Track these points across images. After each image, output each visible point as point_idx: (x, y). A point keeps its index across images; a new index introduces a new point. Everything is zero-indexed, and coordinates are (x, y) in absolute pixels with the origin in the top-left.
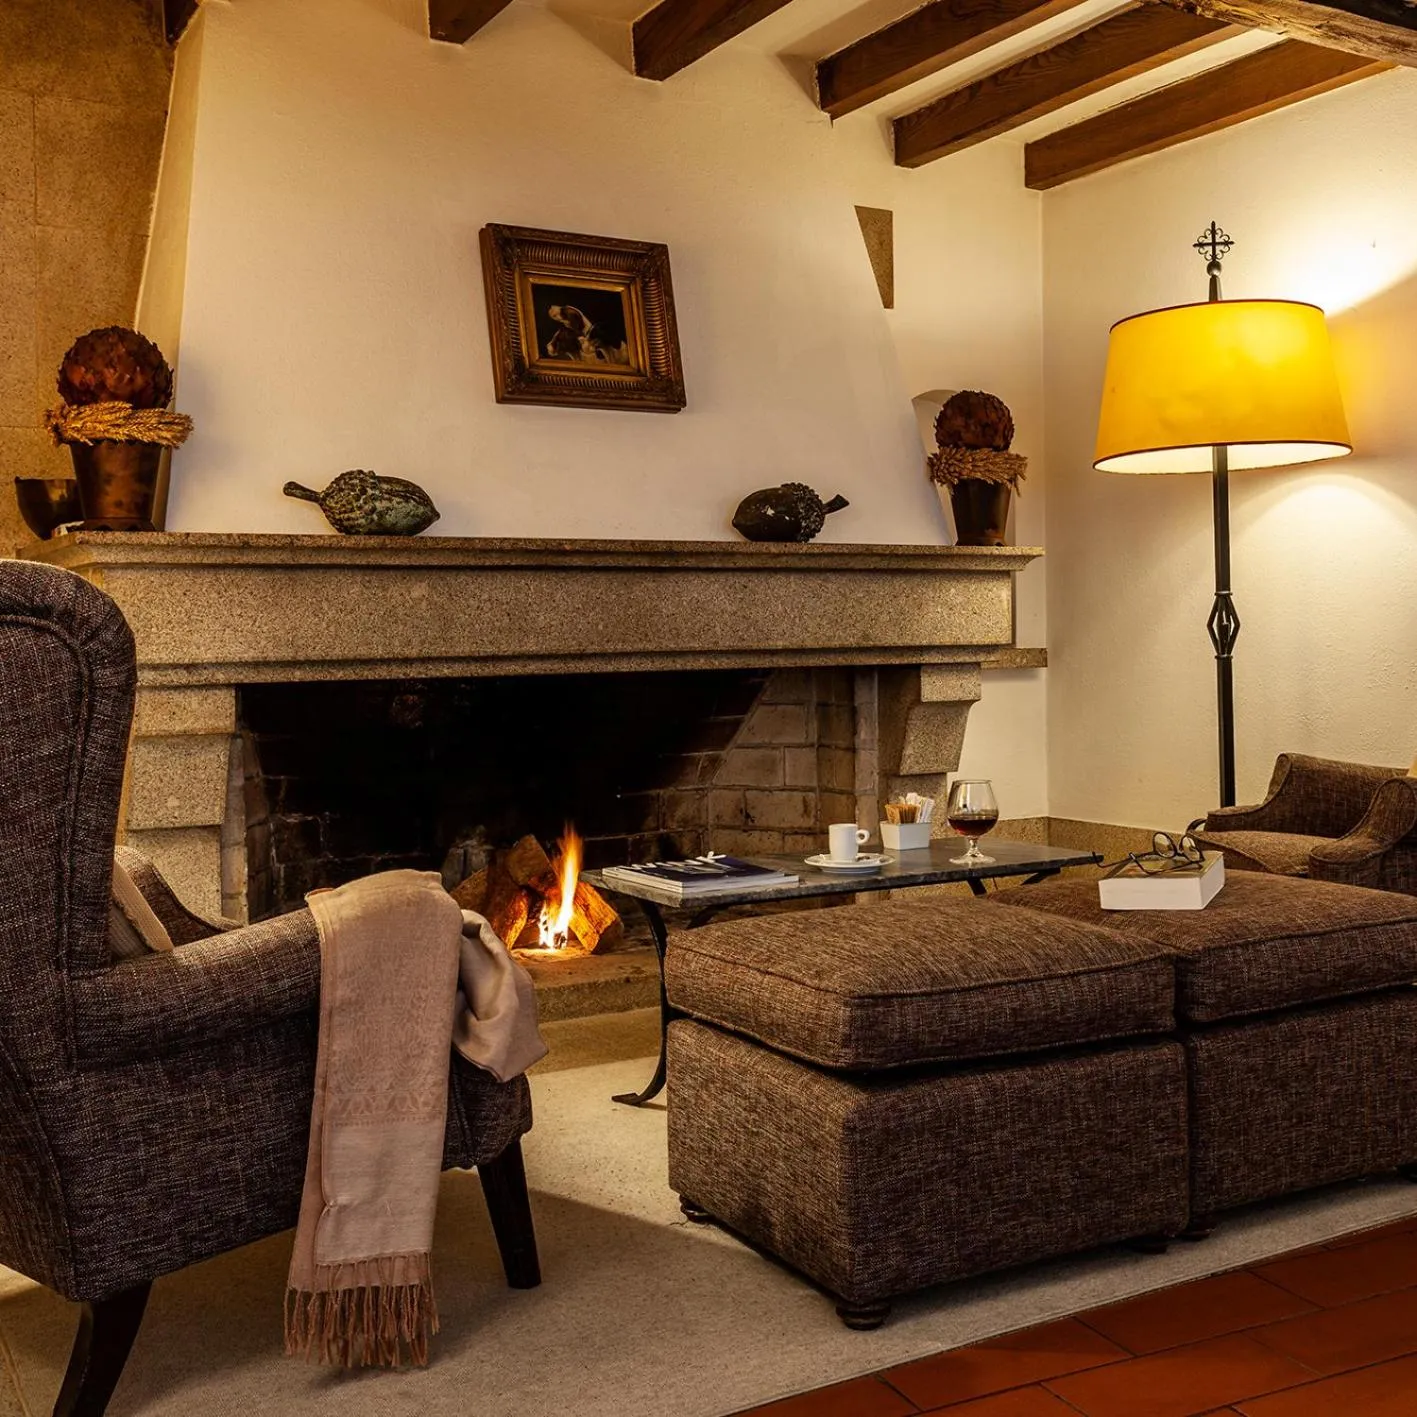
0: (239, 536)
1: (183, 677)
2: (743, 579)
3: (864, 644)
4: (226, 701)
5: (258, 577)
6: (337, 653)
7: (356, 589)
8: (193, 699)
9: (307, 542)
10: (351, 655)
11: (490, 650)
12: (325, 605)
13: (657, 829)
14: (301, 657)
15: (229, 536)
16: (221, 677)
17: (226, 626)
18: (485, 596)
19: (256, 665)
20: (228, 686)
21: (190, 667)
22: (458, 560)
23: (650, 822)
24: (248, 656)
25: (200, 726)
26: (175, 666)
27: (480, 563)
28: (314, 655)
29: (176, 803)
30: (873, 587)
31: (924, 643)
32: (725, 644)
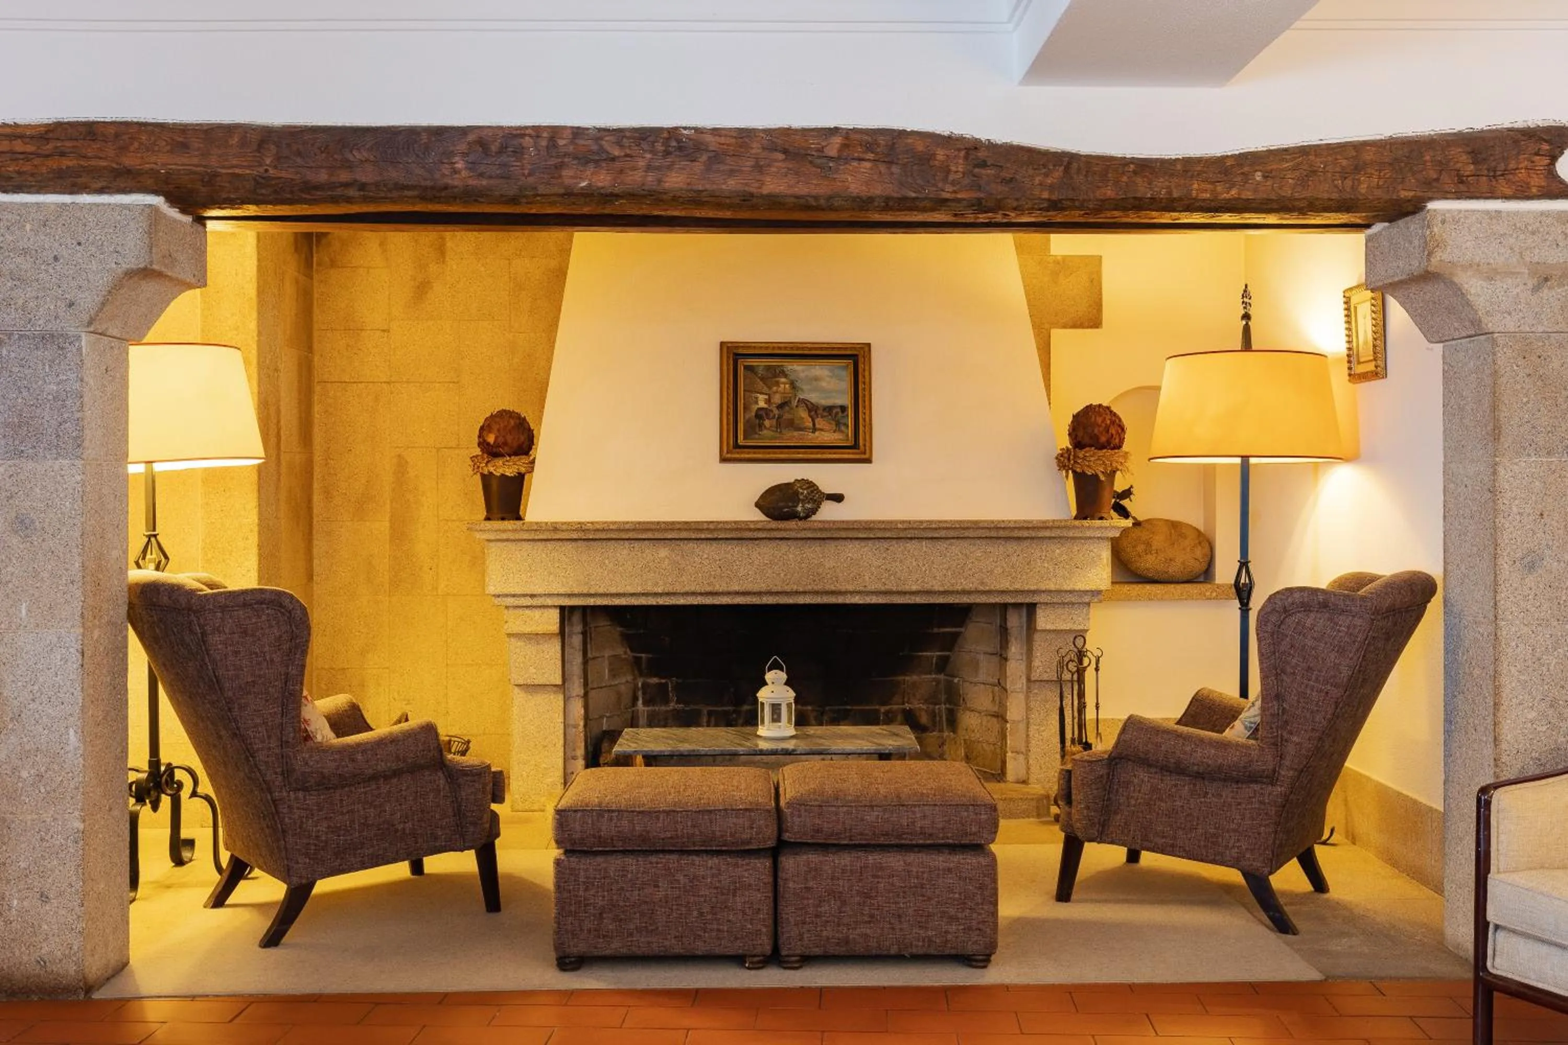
0: (552, 523)
1: (528, 601)
2: (886, 544)
3: (981, 588)
4: (555, 615)
5: (569, 546)
6: (613, 590)
7: (625, 552)
8: (537, 613)
9: (590, 526)
10: (621, 591)
11: (709, 589)
12: (607, 562)
13: (903, 704)
14: (592, 592)
15: (546, 523)
16: (549, 602)
17: (550, 573)
18: (706, 556)
19: (570, 595)
20: (555, 607)
21: (532, 596)
22: (684, 535)
23: (897, 698)
24: (562, 591)
25: (540, 629)
26: (524, 595)
27: (698, 536)
28: (601, 591)
29: (534, 671)
30: (989, 549)
31: (1033, 588)
32: (872, 587)
